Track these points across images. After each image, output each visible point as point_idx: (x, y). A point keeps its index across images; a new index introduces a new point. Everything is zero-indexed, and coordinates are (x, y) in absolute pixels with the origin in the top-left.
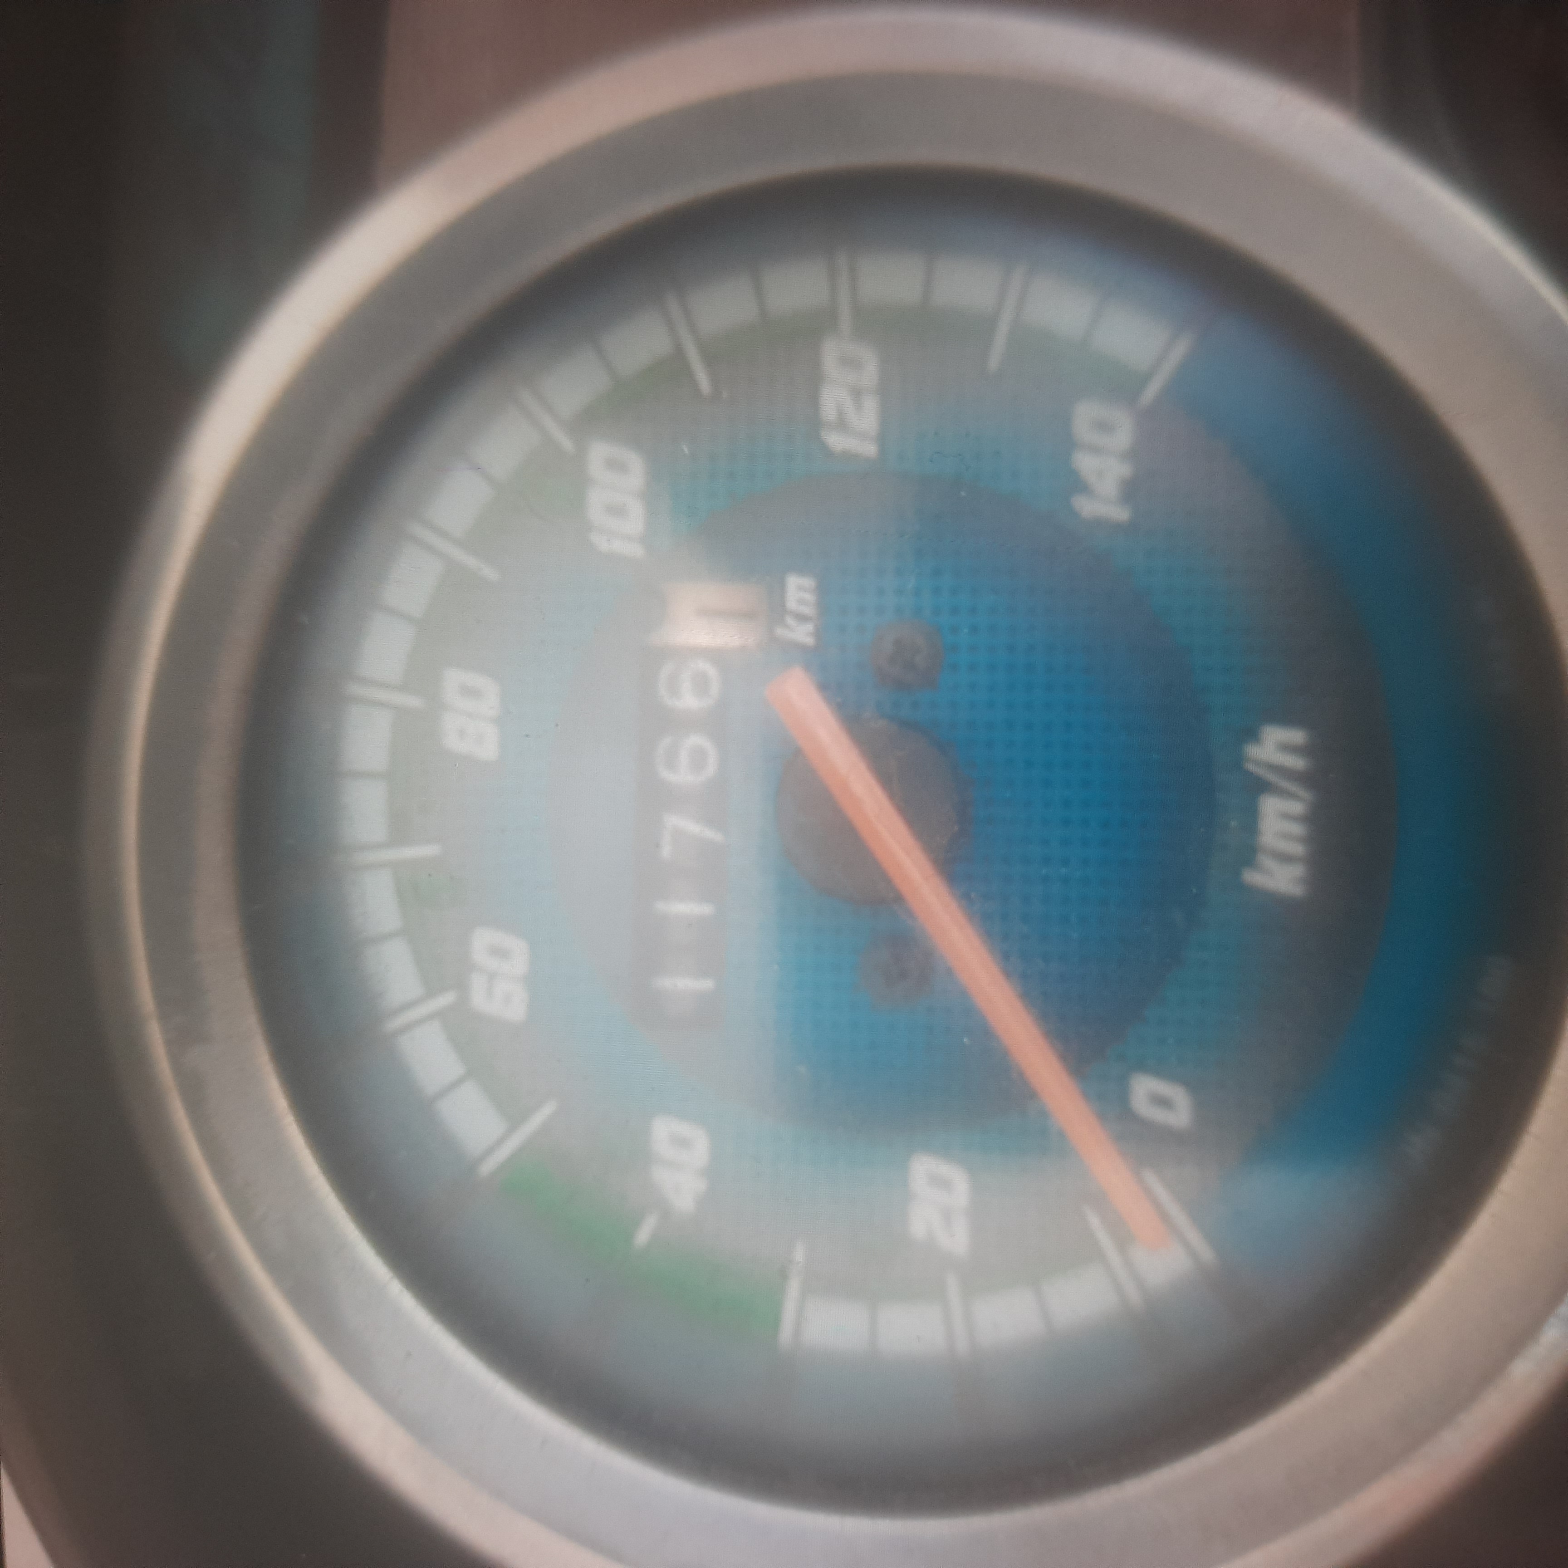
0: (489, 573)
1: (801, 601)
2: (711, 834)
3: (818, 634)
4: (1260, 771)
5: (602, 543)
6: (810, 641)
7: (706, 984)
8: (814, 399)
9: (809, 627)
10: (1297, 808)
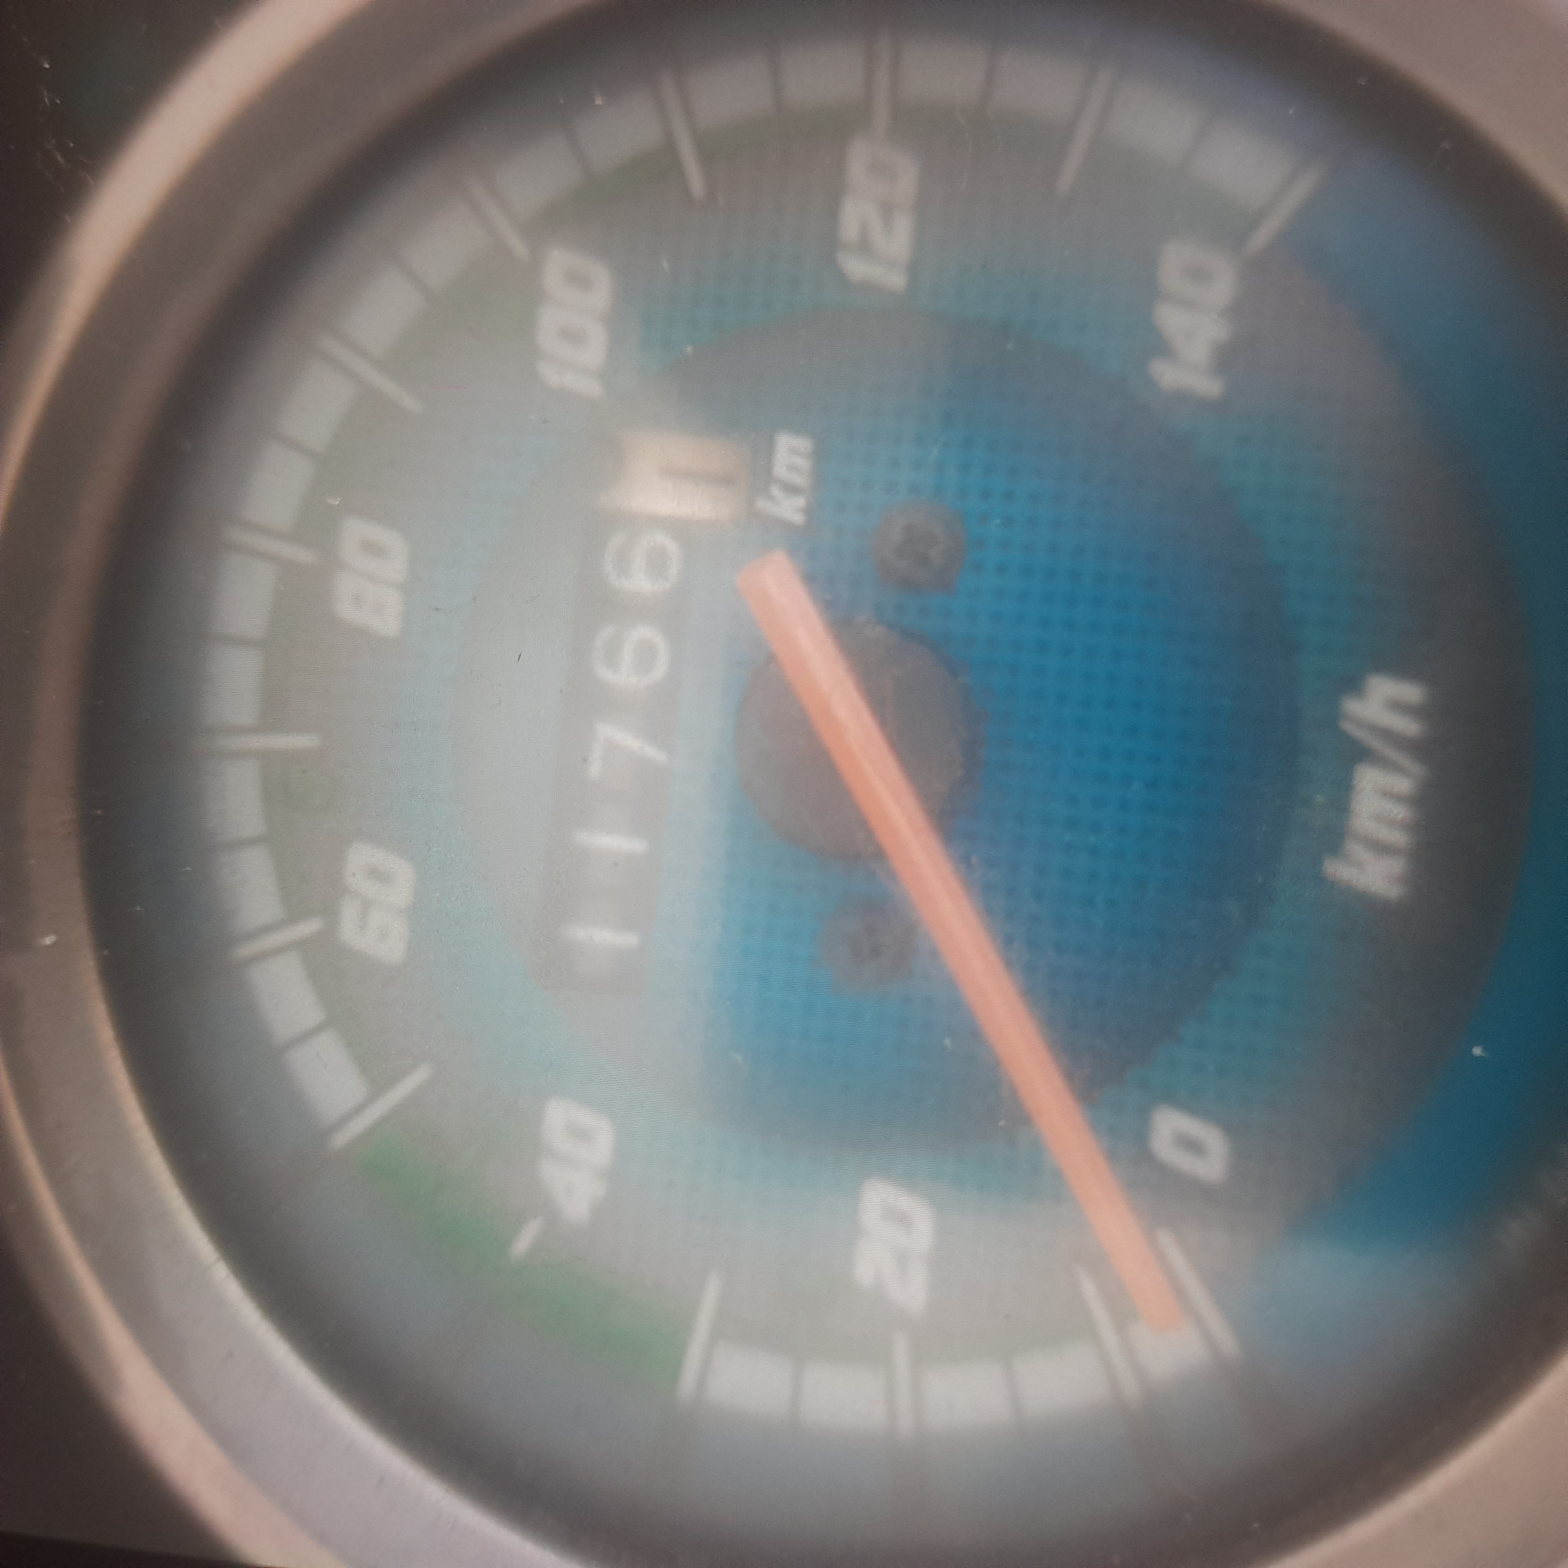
0: (410, 402)
1: (792, 468)
2: (653, 753)
3: (808, 511)
4: (1360, 734)
5: (551, 375)
6: (798, 519)
7: (629, 940)
8: (833, 213)
9: (800, 502)
10: (1403, 785)
